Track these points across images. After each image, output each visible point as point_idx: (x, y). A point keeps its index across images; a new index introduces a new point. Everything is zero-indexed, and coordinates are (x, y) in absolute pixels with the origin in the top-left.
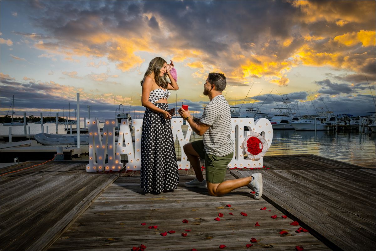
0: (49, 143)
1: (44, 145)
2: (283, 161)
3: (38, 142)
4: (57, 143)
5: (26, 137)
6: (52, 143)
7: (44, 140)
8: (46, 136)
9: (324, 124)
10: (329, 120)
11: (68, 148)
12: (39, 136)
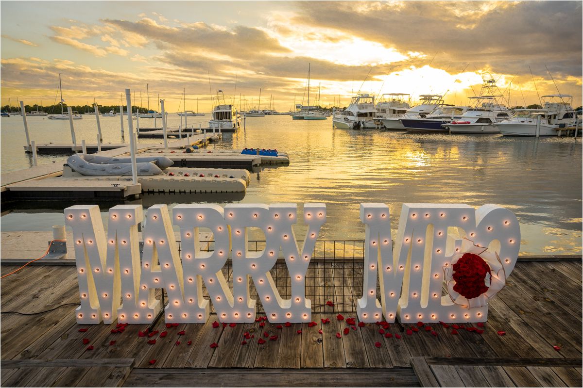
0: (90, 172)
2: (524, 282)
4: (102, 173)
5: (71, 149)
6: (95, 173)
7: (82, 167)
8: (85, 161)
9: (554, 126)
10: (561, 117)
11: (117, 185)
12: (73, 160)
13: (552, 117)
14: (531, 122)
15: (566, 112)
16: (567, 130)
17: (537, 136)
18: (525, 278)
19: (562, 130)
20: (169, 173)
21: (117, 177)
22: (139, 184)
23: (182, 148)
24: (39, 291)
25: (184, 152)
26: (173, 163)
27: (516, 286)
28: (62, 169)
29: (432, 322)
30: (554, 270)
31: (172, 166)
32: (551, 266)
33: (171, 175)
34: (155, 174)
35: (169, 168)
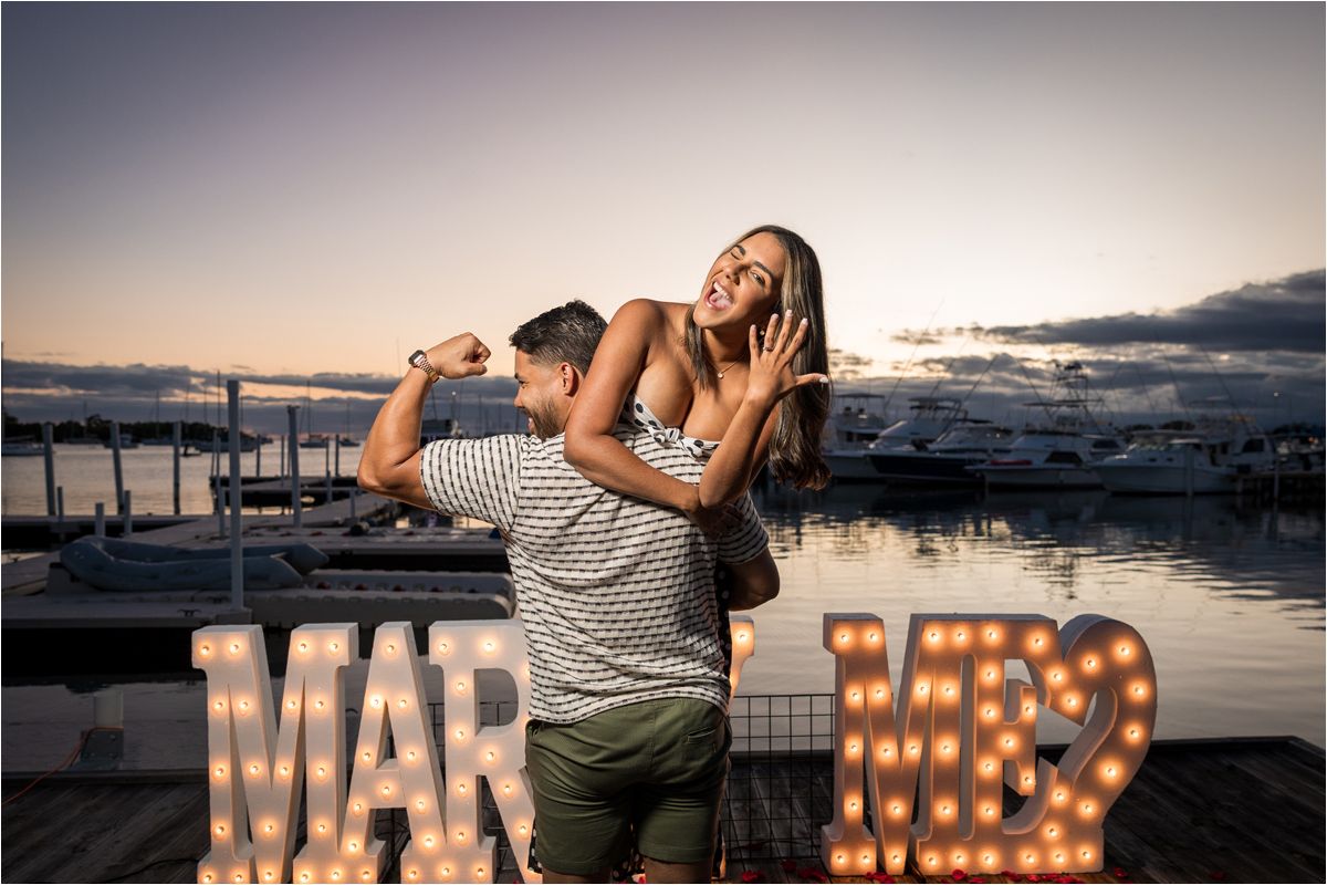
0: (118, 583)
1: (100, 589)
3: (74, 578)
4: (151, 584)
6: (131, 585)
7: (98, 569)
8: (106, 554)
9: (1223, 470)
10: (1238, 449)
11: (192, 612)
12: (77, 553)
13: (1219, 449)
14: (1170, 460)
15: (1248, 438)
16: (1256, 480)
17: (1190, 493)
18: (1172, 784)
19: (1245, 481)
20: (316, 584)
21: (190, 593)
22: (245, 609)
23: (335, 525)
24: (84, 839)
25: (345, 535)
26: (328, 558)
27: (1153, 800)
28: (45, 575)
29: (985, 872)
30: (1231, 768)
31: (324, 567)
32: (1226, 761)
33: (321, 586)
34: (284, 586)
35: (317, 572)
